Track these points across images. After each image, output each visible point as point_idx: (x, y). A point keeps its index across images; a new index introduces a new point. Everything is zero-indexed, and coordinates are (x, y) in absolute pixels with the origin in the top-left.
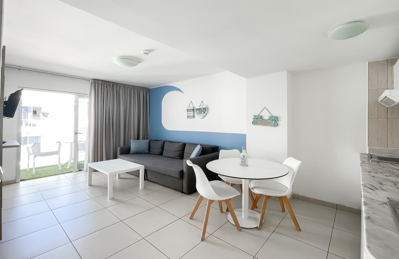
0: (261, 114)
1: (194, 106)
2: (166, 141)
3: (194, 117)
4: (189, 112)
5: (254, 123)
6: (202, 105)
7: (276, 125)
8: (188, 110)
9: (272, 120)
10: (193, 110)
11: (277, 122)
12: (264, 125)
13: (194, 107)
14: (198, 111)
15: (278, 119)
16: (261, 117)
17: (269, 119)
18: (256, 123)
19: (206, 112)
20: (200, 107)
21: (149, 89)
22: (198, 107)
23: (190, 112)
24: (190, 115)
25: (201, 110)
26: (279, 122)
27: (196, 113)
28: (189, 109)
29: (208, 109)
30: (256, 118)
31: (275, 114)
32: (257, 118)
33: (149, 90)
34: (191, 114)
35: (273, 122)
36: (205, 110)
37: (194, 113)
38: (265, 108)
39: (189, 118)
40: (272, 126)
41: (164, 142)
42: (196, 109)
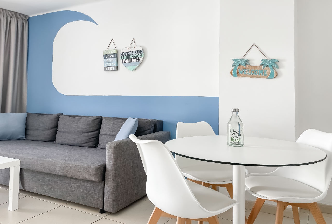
0: (247, 57)
1: (118, 48)
2: (62, 114)
3: (117, 68)
4: (107, 60)
5: (234, 73)
6: (133, 45)
7: (274, 75)
8: (105, 56)
9: (267, 66)
10: (116, 56)
11: (277, 70)
12: (252, 77)
13: (117, 51)
14: (125, 57)
15: (279, 64)
16: (247, 62)
17: (262, 64)
18: (238, 73)
19: (141, 59)
20: (130, 50)
21: (29, 18)
22: (126, 51)
23: (110, 60)
24: (110, 65)
25: (131, 56)
26: (280, 70)
27: (121, 61)
28: (107, 53)
29: (144, 53)
30: (238, 64)
31: (271, 56)
32: (240, 65)
34: (112, 62)
35: (269, 70)
36: (139, 56)
37: (117, 61)
38: (254, 45)
39: (108, 71)
40: (267, 77)
41: (58, 116)
42: (121, 54)
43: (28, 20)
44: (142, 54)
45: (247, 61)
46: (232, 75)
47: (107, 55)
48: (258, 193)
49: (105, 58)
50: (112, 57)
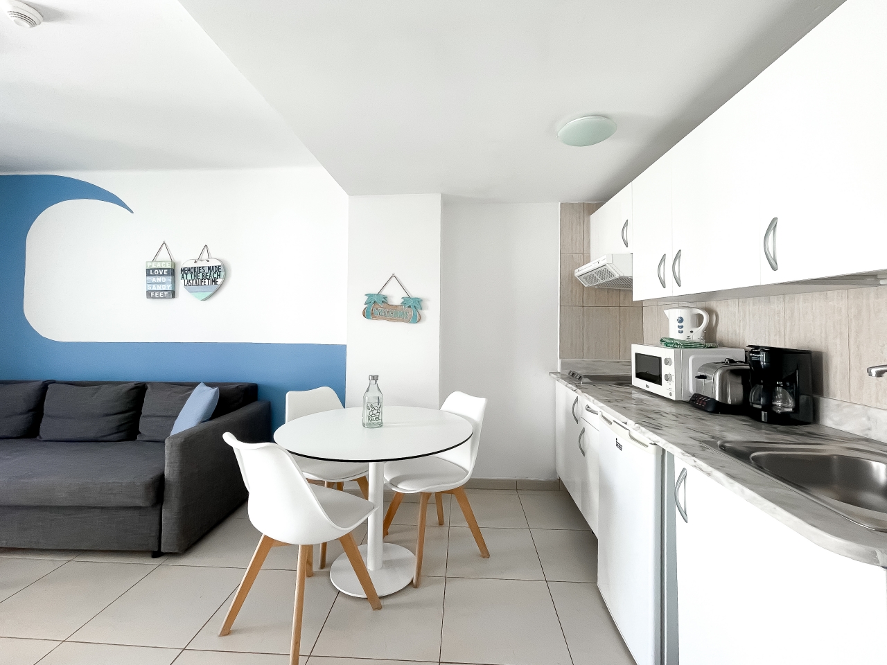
0: (384, 293)
1: (176, 258)
3: (173, 294)
4: (154, 279)
5: (369, 313)
6: (205, 256)
7: (417, 319)
8: (149, 272)
9: (409, 307)
10: (172, 272)
11: (420, 311)
12: (391, 320)
13: (174, 264)
14: (189, 276)
15: (422, 304)
16: (385, 300)
17: (403, 304)
18: (372, 314)
19: (219, 281)
20: (199, 264)
22: (191, 265)
23: (159, 279)
24: (159, 288)
25: (201, 275)
26: (425, 313)
27: (181, 283)
28: (153, 267)
29: (225, 270)
30: (373, 302)
31: (415, 294)
32: (375, 302)
34: (165, 284)
35: (411, 312)
36: (215, 275)
37: (174, 282)
38: (393, 276)
39: (154, 298)
40: (409, 322)
41: (45, 387)
42: (182, 270)
44: (222, 274)
45: (384, 298)
46: (364, 316)
47: (153, 270)
48: (400, 486)
49: (148, 275)
50: (163, 275)
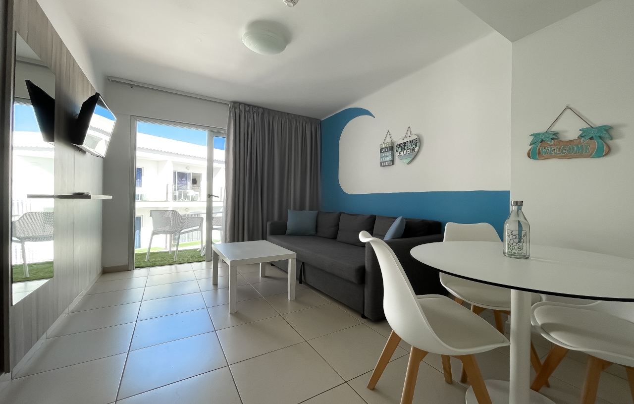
0: (555, 129)
1: (394, 140)
2: (344, 213)
3: (393, 162)
4: (383, 154)
5: (534, 154)
6: (409, 134)
7: (604, 151)
8: (382, 150)
9: (591, 138)
10: (392, 148)
11: (610, 142)
12: (563, 157)
13: (393, 143)
14: (400, 148)
16: (554, 136)
17: (581, 136)
18: (539, 153)
19: (416, 149)
20: (405, 140)
21: (321, 121)
22: (401, 141)
23: (386, 154)
24: (386, 159)
25: (406, 147)
27: (396, 154)
28: (383, 147)
29: (420, 142)
30: (540, 141)
31: (598, 121)
32: (542, 141)
33: (321, 123)
34: (388, 156)
36: (414, 146)
37: (393, 155)
38: (568, 108)
39: (384, 166)
40: (590, 156)
41: (340, 213)
42: (397, 146)
43: (320, 124)
44: (418, 145)
45: (554, 134)
46: (529, 157)
47: (383, 149)
49: (381, 152)
50: (387, 151)
